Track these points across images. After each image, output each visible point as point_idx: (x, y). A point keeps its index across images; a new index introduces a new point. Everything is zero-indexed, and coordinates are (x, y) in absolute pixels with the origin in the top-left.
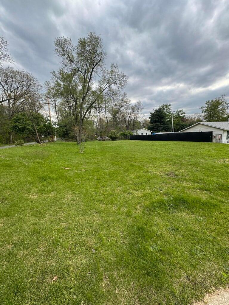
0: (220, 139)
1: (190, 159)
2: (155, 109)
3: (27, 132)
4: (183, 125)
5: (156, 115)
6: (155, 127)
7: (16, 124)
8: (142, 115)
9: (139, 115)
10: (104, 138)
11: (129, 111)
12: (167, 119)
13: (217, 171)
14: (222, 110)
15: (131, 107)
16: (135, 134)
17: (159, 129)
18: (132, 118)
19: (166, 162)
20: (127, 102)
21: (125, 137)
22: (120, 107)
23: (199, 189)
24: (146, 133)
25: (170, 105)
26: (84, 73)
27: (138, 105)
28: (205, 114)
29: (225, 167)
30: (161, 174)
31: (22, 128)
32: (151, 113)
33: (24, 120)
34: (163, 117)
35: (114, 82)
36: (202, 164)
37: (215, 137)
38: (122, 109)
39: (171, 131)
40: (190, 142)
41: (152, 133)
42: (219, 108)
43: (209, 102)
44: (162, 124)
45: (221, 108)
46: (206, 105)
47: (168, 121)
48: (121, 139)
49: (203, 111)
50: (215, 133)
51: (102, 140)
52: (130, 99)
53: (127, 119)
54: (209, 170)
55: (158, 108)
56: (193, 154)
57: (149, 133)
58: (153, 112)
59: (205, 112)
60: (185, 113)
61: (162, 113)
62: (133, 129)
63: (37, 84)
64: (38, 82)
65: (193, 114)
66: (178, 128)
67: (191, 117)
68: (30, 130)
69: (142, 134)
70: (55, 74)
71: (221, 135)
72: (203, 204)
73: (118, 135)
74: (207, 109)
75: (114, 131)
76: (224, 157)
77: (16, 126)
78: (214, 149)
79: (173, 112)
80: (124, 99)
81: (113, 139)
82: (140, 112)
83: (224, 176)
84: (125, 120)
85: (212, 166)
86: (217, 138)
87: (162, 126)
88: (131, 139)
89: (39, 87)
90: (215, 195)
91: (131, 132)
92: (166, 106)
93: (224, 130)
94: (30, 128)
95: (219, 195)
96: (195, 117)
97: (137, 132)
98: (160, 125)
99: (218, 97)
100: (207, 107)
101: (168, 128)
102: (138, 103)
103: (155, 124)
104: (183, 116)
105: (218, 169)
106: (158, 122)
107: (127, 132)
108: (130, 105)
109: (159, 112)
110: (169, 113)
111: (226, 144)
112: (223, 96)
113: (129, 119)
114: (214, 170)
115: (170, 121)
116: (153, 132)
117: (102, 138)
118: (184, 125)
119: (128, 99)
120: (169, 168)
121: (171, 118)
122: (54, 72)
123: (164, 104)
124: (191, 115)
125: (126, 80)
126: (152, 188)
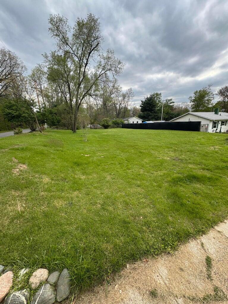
0: (207, 129)
1: (186, 146)
2: (146, 97)
3: (23, 119)
4: (171, 114)
5: (147, 103)
6: (146, 116)
7: (10, 111)
8: (133, 103)
9: (129, 103)
10: (96, 126)
11: (120, 99)
12: (157, 107)
13: (211, 156)
14: (208, 100)
15: (122, 94)
16: (126, 122)
17: (150, 117)
18: (123, 105)
19: (168, 149)
20: (118, 88)
21: (117, 125)
22: (111, 94)
23: (202, 169)
24: (137, 122)
25: (160, 94)
26: (80, 57)
27: (129, 93)
28: (193, 103)
29: (216, 153)
30: (169, 159)
31: (17, 115)
32: (142, 101)
33: (17, 107)
34: (154, 106)
35: (109, 69)
36: (197, 150)
37: (202, 127)
38: (112, 96)
39: (161, 120)
40: (181, 131)
41: (143, 122)
42: (205, 98)
43: (197, 92)
44: (153, 113)
45: (207, 98)
46: (194, 95)
47: (159, 110)
48: (113, 127)
49: (191, 101)
50: (203, 122)
51: (95, 129)
52: (121, 86)
53: (118, 106)
54: (205, 155)
55: (149, 96)
56: (187, 142)
57: (140, 122)
58: (144, 100)
59: (193, 102)
60: (174, 103)
61: (153, 101)
62: (124, 117)
63: (21, 65)
64: (22, 63)
65: (181, 103)
66: (167, 117)
67: (178, 106)
68: (26, 118)
69: (133, 122)
70: (46, 57)
71: (208, 125)
72: (209, 178)
73: (110, 123)
74: (195, 99)
75: (106, 119)
76: (213, 144)
77: (10, 113)
78: (203, 138)
79: (163, 100)
80: (116, 85)
81: (106, 127)
82: (130, 100)
83: (217, 160)
84: (116, 108)
85: (206, 152)
86: (204, 128)
87: (152, 115)
88: (123, 127)
89: (24, 68)
90: (215, 172)
91: (123, 120)
92: (157, 94)
93: (211, 121)
94: (26, 115)
95: (218, 173)
96: (183, 106)
97: (128, 120)
98: (151, 114)
99: (205, 87)
100: (195, 97)
101: (158, 117)
102: (129, 90)
103: (145, 113)
104: (172, 106)
105: (211, 155)
106: (149, 110)
107: (119, 120)
108: (120, 91)
109: (150, 100)
110: (159, 101)
111: (212, 133)
112: (209, 86)
113: (119, 107)
114: (208, 155)
115: (160, 110)
116: (144, 120)
117: (94, 126)
118: (173, 114)
119: (119, 86)
120: (172, 154)
121: (161, 107)
122: (46, 54)
123: (155, 93)
124: (178, 104)
125: (122, 67)
126: (167, 169)
